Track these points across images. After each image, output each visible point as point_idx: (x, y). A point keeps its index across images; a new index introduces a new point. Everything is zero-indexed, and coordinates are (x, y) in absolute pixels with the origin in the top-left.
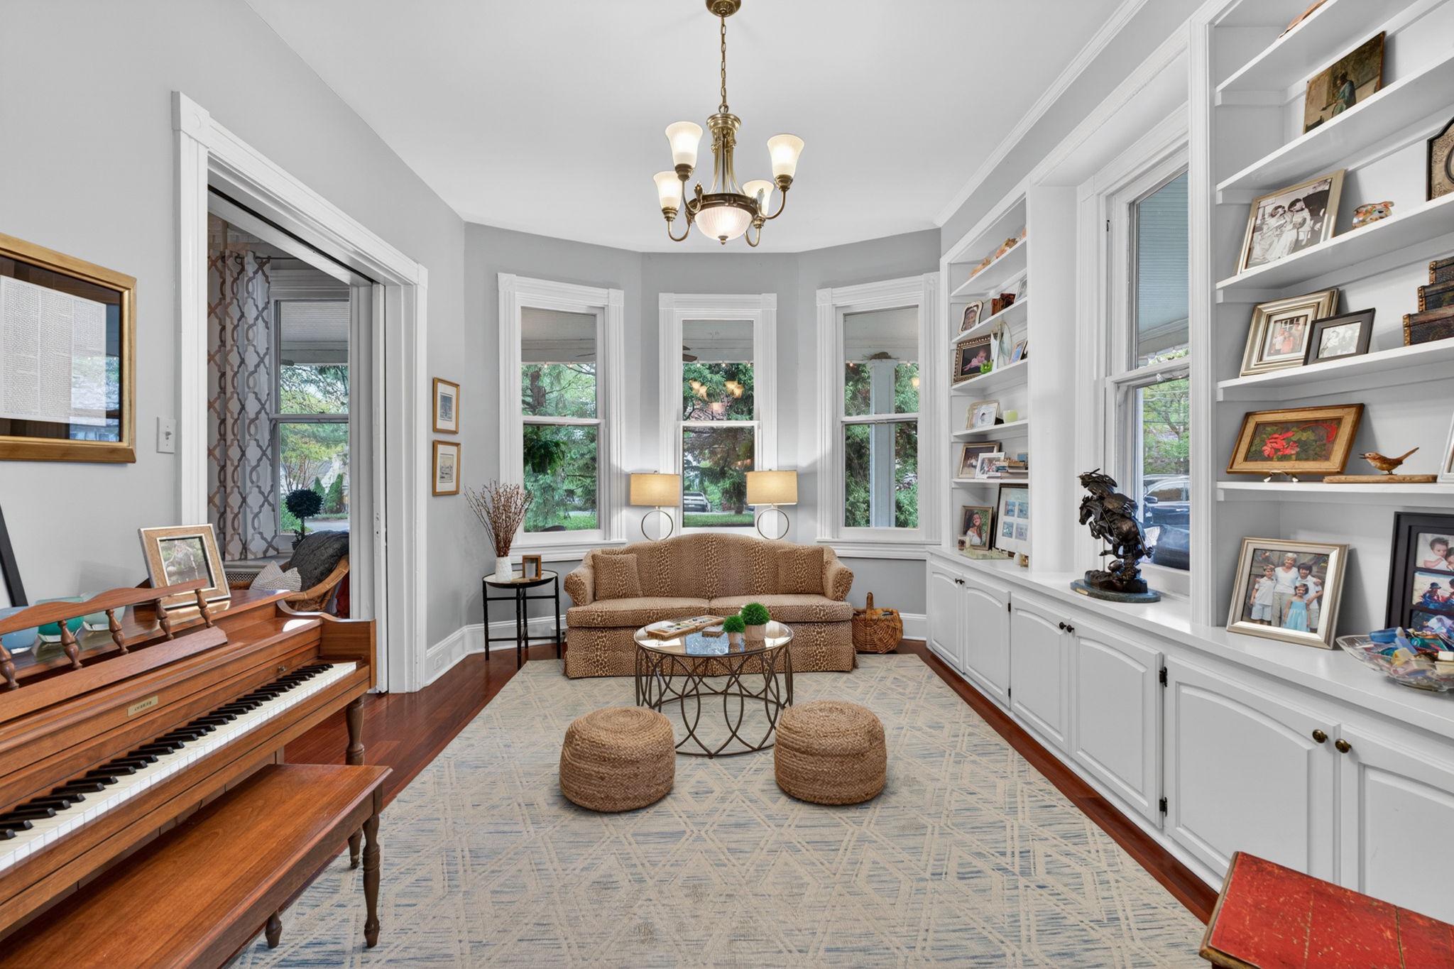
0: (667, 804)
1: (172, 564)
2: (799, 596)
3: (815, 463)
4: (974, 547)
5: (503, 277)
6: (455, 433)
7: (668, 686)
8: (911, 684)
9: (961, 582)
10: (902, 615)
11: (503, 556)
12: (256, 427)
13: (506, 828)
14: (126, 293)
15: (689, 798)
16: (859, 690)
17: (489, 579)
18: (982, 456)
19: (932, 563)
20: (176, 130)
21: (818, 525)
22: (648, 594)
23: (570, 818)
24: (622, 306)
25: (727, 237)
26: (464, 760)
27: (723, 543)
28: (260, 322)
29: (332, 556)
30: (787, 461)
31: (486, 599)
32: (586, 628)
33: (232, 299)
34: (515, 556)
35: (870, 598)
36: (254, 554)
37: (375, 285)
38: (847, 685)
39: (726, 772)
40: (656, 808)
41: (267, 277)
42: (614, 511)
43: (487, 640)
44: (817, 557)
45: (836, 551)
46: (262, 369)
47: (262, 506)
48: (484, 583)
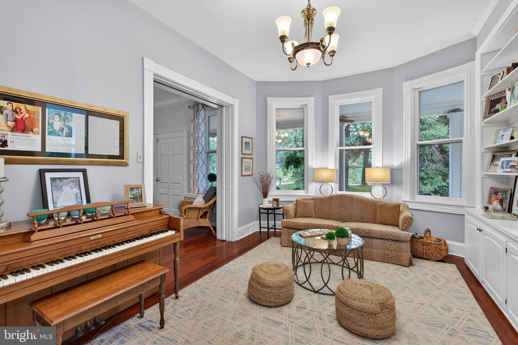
0: (285, 309)
1: (132, 195)
2: (386, 226)
3: (402, 164)
4: (497, 211)
5: (268, 99)
6: (251, 155)
7: (312, 257)
8: (444, 280)
9: (480, 231)
11: (265, 198)
12: (201, 155)
13: (224, 299)
14: (125, 117)
15: (294, 308)
16: (408, 277)
17: (261, 206)
19: (467, 217)
20: (143, 68)
21: (404, 194)
22: (318, 217)
23: (246, 302)
24: (314, 103)
25: (310, 64)
26: (230, 269)
27: (351, 198)
28: (203, 123)
29: (212, 195)
30: (387, 163)
31: (260, 213)
32: (287, 228)
33: (196, 117)
34: (270, 198)
36: (201, 192)
37: (222, 107)
38: (403, 273)
39: (317, 301)
40: (279, 309)
41: (204, 109)
42: (310, 184)
43: (260, 227)
44: (397, 208)
45: (409, 206)
46: (203, 137)
47: (203, 178)
48: (260, 208)
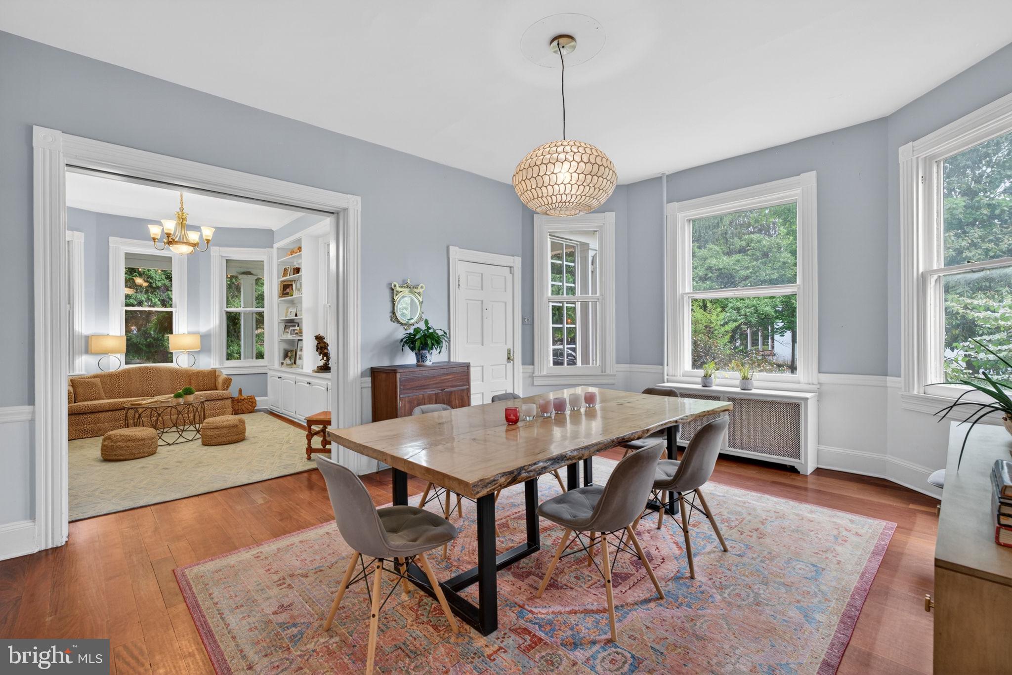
3: (210, 331)
4: (288, 365)
9: (281, 378)
10: (257, 398)
18: (291, 328)
19: (270, 373)
21: (212, 361)
22: (110, 398)
24: (82, 241)
27: (157, 370)
30: (194, 329)
35: (240, 391)
39: (180, 446)
42: (77, 357)
44: (212, 374)
45: (222, 372)
